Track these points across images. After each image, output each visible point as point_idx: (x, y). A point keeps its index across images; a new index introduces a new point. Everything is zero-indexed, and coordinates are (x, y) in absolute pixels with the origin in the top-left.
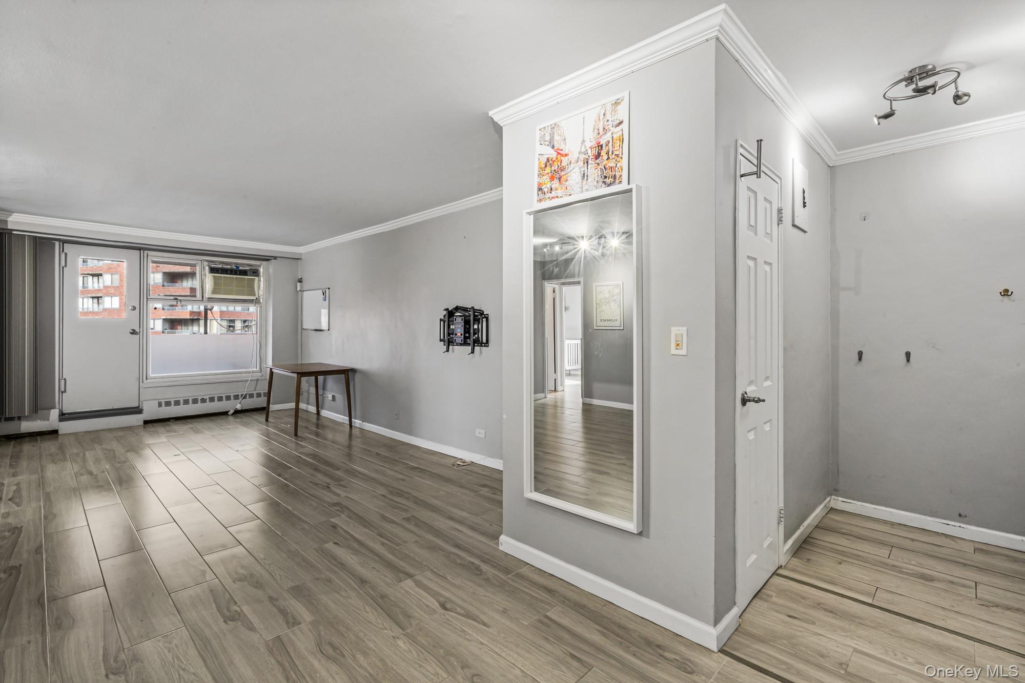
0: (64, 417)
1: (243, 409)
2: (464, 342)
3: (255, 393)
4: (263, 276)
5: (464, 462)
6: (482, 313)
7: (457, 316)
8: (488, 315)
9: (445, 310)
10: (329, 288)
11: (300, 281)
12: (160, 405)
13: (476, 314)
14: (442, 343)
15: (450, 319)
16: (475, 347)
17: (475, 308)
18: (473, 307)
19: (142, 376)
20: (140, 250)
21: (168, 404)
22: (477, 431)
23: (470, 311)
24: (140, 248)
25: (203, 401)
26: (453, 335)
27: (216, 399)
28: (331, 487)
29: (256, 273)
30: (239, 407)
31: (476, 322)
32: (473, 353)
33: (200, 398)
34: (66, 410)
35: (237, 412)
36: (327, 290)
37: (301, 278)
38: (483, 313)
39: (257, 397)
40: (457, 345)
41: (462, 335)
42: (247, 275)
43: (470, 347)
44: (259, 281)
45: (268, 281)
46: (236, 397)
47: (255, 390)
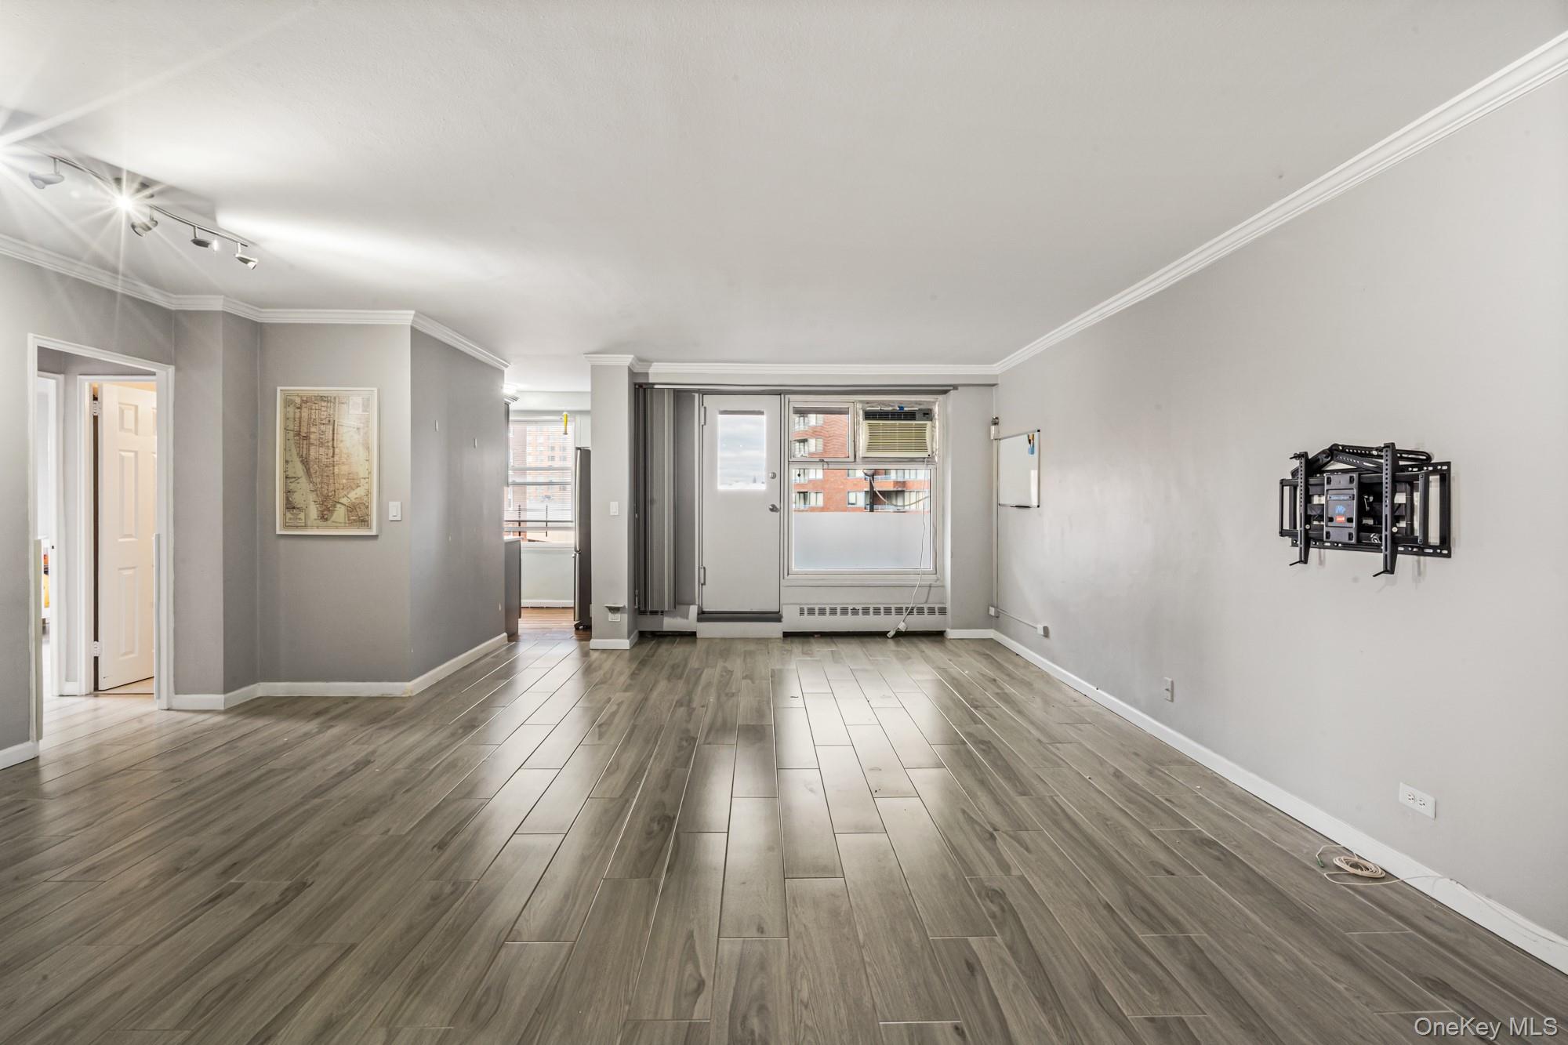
0: (704, 616)
1: (908, 630)
2: (1359, 540)
3: (926, 606)
4: (939, 419)
5: (1355, 866)
6: (1423, 460)
7: (1332, 472)
8: (1448, 464)
9: (1297, 457)
10: (1039, 431)
11: (995, 422)
12: (802, 613)
13: (1401, 463)
14: (1288, 540)
15: (1312, 481)
16: (1399, 556)
17: (1397, 447)
18: (1393, 444)
19: (783, 569)
20: (780, 395)
21: (811, 611)
22: (1404, 792)
23: (1381, 457)
24: (779, 392)
25: (855, 612)
26: (1320, 518)
27: (871, 610)
28: (999, 840)
29: (927, 414)
30: (902, 627)
31: (1403, 486)
32: (1392, 572)
33: (851, 607)
34: (708, 607)
35: (899, 635)
36: (1036, 434)
37: (997, 418)
38: (1429, 458)
39: (929, 613)
40: (1335, 546)
41: (1350, 520)
42: (915, 420)
43: (1381, 556)
44: (933, 427)
45: (945, 427)
46: (899, 611)
47: (926, 602)
